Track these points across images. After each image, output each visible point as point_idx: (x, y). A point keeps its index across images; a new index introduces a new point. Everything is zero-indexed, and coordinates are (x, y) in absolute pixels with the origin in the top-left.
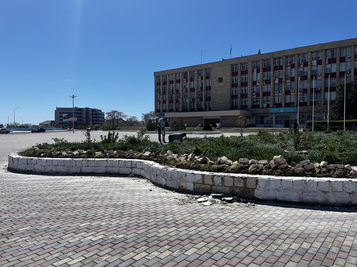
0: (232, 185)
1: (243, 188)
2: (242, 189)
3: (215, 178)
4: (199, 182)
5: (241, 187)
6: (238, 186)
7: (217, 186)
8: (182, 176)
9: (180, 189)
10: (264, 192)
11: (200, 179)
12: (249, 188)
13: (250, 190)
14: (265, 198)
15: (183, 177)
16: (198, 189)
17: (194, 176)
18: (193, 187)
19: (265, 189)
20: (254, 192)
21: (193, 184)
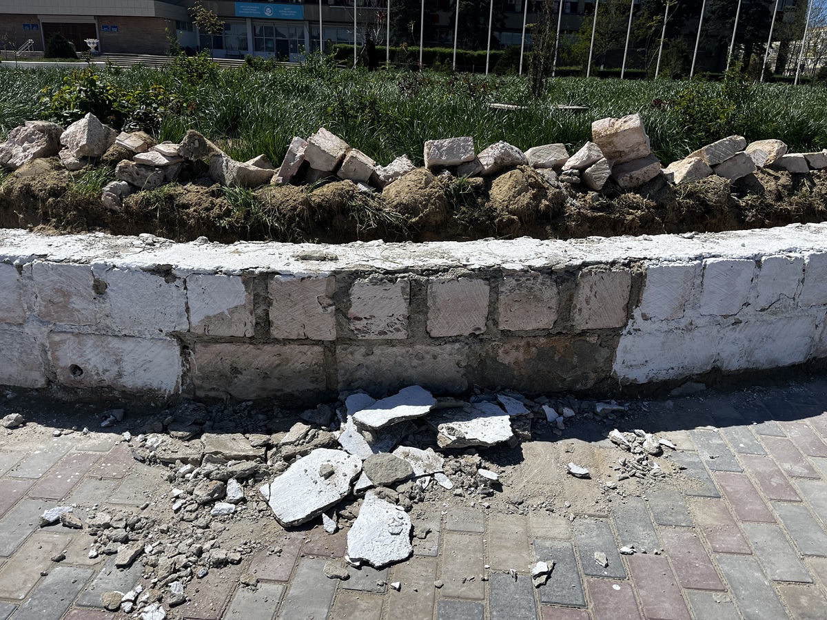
0: (481, 323)
1: (549, 335)
2: (542, 340)
3: (359, 289)
4: (224, 331)
5: (535, 334)
6: (522, 326)
7: (370, 344)
8: (67, 295)
9: (64, 388)
10: (663, 344)
11: (233, 311)
12: (584, 333)
13: (593, 339)
14: (663, 376)
15: (76, 303)
16: (222, 375)
17: (173, 290)
18: (178, 369)
19: (673, 325)
20: (613, 350)
21: (177, 350)
